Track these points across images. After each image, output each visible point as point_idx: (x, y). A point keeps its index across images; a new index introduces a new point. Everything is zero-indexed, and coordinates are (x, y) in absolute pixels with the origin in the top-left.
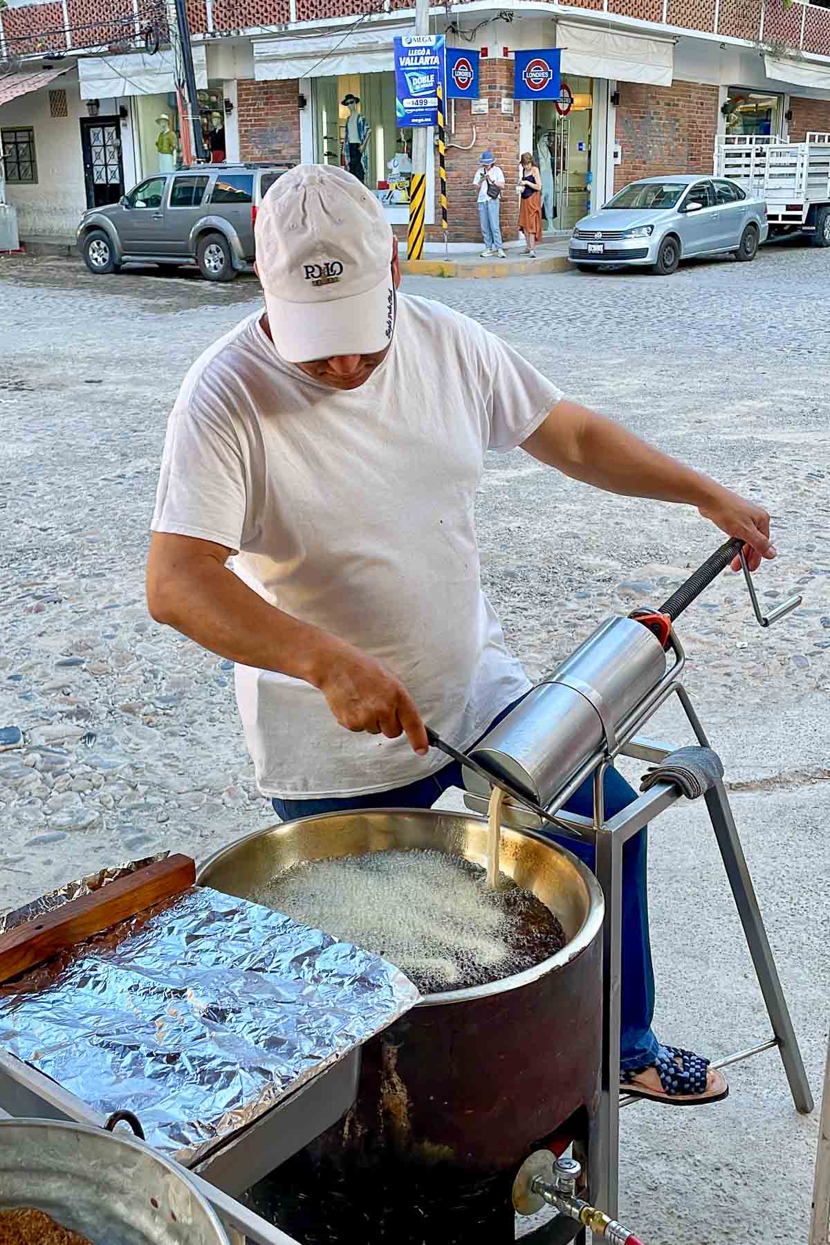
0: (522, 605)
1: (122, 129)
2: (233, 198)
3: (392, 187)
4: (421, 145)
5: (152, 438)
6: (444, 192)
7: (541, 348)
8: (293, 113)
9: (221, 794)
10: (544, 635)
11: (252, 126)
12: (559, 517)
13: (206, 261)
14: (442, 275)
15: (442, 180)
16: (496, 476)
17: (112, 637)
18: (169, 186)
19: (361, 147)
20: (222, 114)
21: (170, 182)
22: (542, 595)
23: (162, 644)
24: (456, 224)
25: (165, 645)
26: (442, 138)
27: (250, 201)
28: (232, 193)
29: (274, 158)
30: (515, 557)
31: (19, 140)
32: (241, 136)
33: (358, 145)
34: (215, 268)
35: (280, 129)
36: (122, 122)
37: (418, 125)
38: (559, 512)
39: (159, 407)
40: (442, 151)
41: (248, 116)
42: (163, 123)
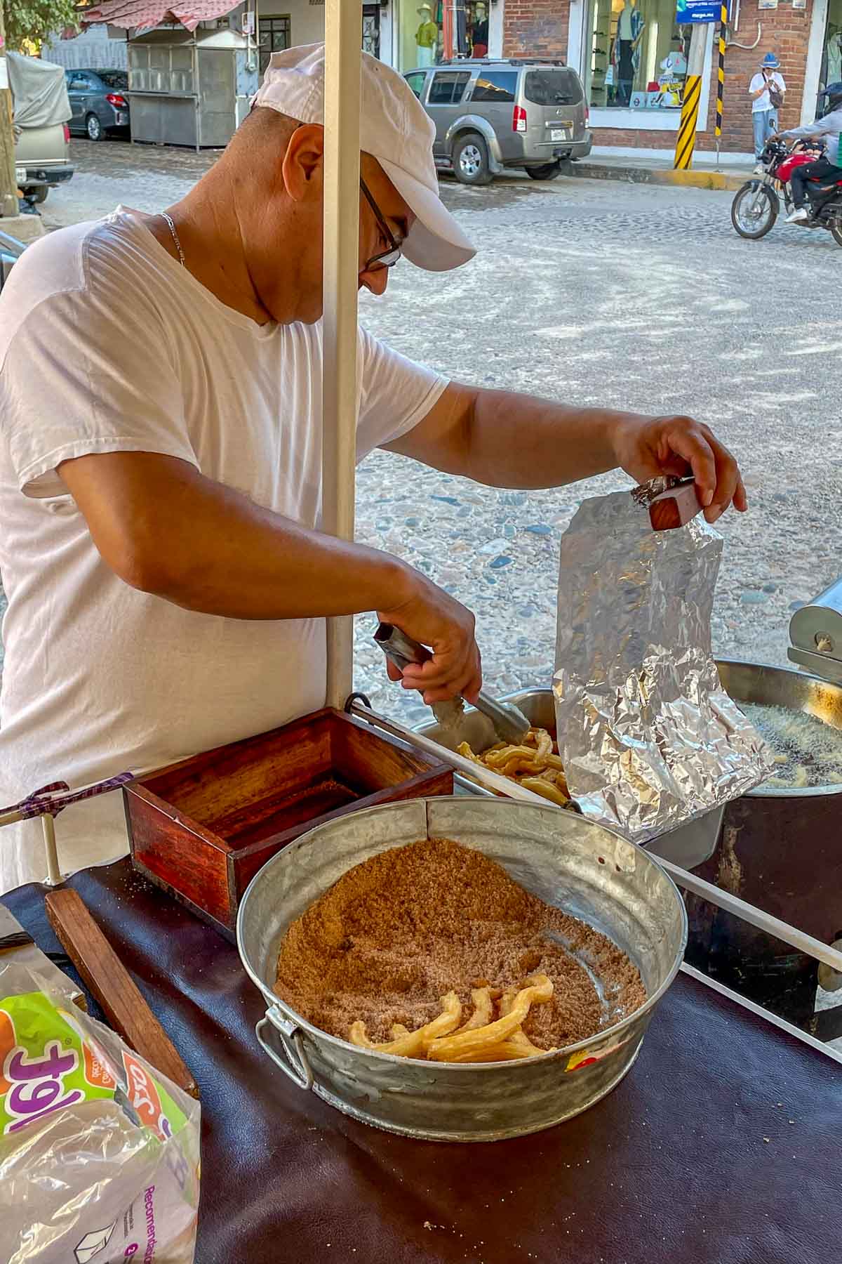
0: (792, 529)
1: (382, 20)
2: (492, 96)
3: (663, 89)
4: (701, 43)
5: (413, 342)
6: (720, 96)
7: (817, 270)
8: (563, 5)
9: (495, 679)
10: (814, 559)
11: (518, 18)
12: (834, 444)
13: (462, 163)
14: (710, 187)
15: (720, 82)
16: (767, 399)
17: (385, 529)
18: (429, 81)
19: (633, 45)
20: (487, 5)
21: (430, 78)
22: (814, 521)
23: (433, 539)
24: (730, 132)
25: (436, 541)
26: (723, 36)
27: (512, 100)
28: (492, 91)
29: (539, 54)
30: (785, 481)
31: (275, 28)
32: (506, 29)
33: (630, 42)
34: (471, 170)
35: (548, 23)
36: (381, 11)
37: (699, 21)
38: (834, 440)
39: (418, 311)
40: (722, 50)
41: (515, 7)
42: (424, 14)
